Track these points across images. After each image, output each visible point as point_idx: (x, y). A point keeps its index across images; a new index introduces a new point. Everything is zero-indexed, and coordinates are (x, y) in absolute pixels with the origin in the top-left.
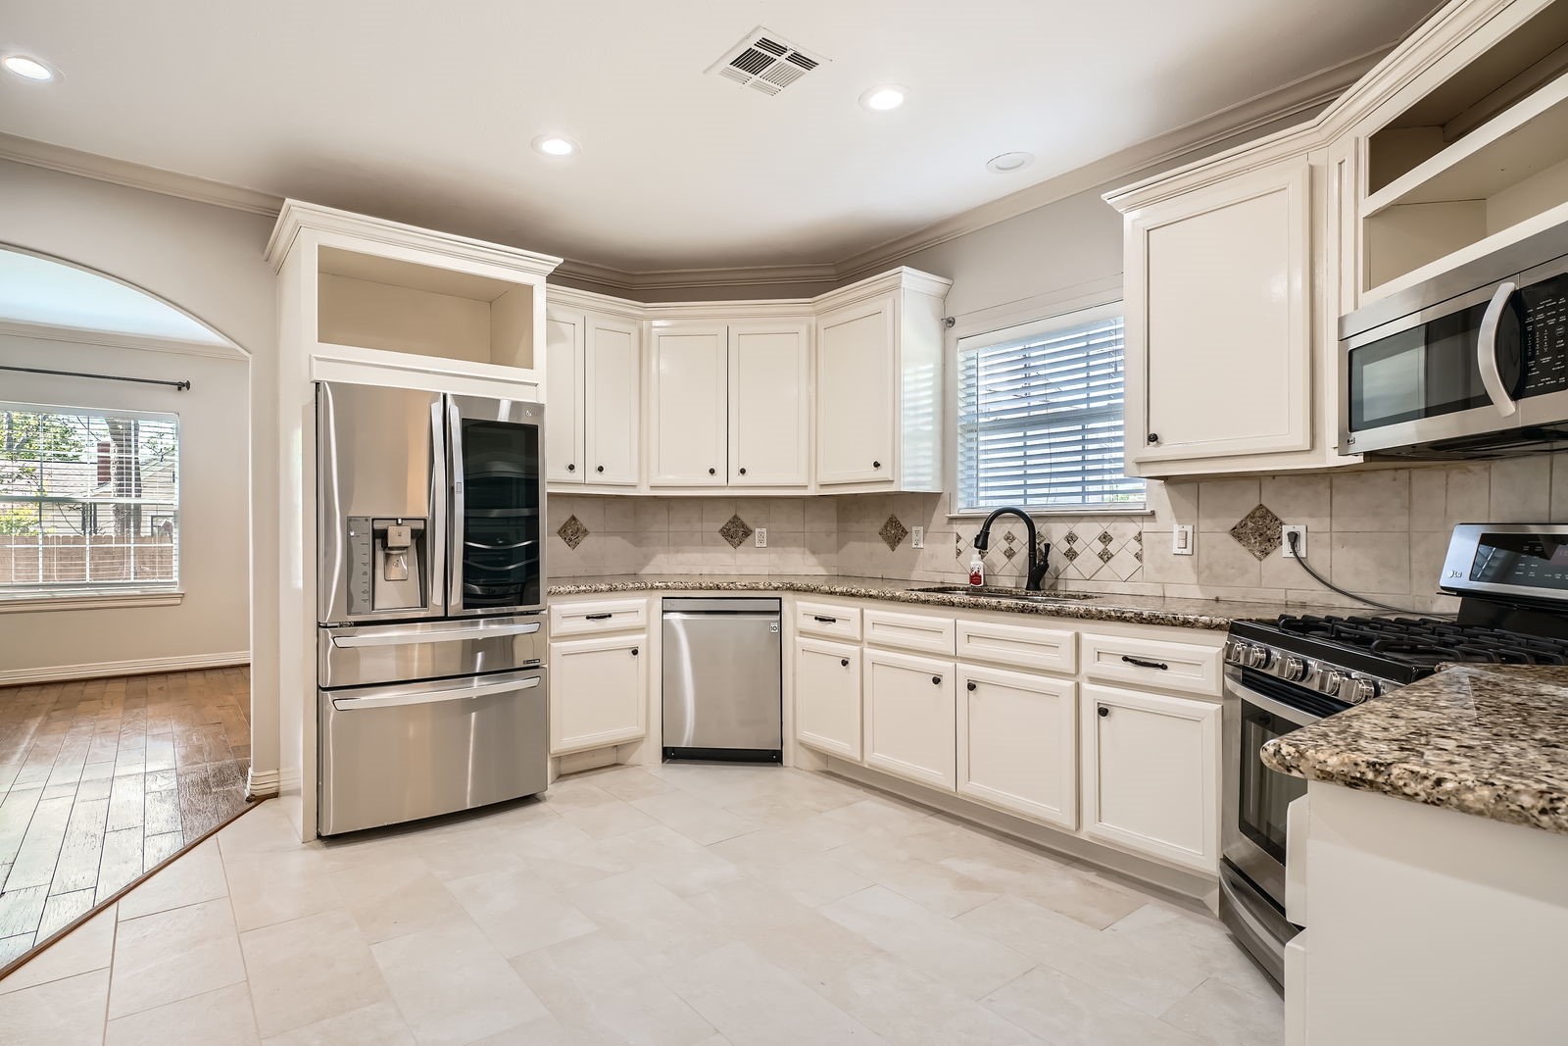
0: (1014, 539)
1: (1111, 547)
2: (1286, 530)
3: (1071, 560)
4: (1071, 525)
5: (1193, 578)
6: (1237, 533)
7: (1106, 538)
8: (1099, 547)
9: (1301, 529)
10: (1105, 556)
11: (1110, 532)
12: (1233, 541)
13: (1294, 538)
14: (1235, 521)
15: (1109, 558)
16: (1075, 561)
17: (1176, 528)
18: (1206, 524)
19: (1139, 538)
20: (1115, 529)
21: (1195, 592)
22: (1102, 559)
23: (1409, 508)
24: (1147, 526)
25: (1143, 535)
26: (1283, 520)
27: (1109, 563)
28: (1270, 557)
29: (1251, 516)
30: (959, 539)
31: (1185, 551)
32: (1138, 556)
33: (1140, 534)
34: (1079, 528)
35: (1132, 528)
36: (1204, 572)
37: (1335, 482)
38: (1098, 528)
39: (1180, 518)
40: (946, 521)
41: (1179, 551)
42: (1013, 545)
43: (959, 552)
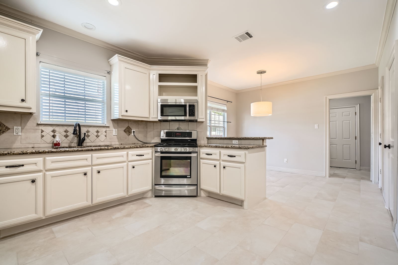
0: (68, 132)
1: (99, 134)
2: (133, 131)
3: (88, 137)
4: (88, 128)
5: (117, 140)
6: (125, 131)
7: (98, 132)
8: (96, 134)
9: (134, 130)
10: (97, 136)
11: (99, 130)
12: (124, 132)
13: (134, 132)
14: (124, 129)
15: (98, 137)
16: (89, 138)
17: (114, 130)
18: (119, 129)
19: (106, 132)
20: (100, 130)
21: (117, 143)
22: (97, 137)
23: (147, 128)
24: (108, 129)
25: (107, 131)
26: (132, 129)
27: (99, 138)
28: (130, 135)
29: (127, 128)
30: (42, 131)
31: (116, 135)
32: (106, 136)
33: (106, 131)
34: (90, 129)
35: (104, 130)
36: (119, 138)
37: (139, 123)
38: (96, 129)
39: (115, 128)
40: (36, 125)
41: (115, 135)
42: (68, 134)
43: (42, 136)
